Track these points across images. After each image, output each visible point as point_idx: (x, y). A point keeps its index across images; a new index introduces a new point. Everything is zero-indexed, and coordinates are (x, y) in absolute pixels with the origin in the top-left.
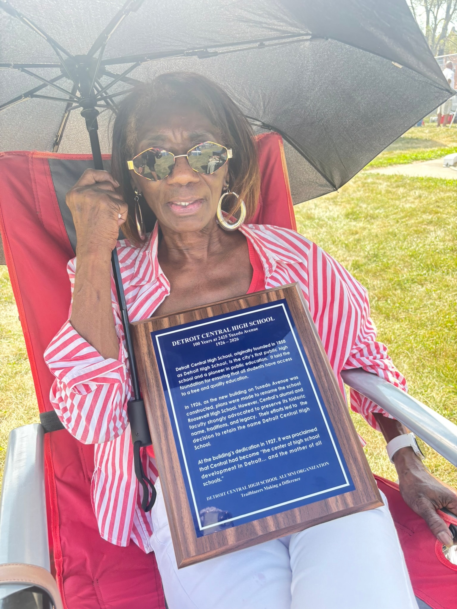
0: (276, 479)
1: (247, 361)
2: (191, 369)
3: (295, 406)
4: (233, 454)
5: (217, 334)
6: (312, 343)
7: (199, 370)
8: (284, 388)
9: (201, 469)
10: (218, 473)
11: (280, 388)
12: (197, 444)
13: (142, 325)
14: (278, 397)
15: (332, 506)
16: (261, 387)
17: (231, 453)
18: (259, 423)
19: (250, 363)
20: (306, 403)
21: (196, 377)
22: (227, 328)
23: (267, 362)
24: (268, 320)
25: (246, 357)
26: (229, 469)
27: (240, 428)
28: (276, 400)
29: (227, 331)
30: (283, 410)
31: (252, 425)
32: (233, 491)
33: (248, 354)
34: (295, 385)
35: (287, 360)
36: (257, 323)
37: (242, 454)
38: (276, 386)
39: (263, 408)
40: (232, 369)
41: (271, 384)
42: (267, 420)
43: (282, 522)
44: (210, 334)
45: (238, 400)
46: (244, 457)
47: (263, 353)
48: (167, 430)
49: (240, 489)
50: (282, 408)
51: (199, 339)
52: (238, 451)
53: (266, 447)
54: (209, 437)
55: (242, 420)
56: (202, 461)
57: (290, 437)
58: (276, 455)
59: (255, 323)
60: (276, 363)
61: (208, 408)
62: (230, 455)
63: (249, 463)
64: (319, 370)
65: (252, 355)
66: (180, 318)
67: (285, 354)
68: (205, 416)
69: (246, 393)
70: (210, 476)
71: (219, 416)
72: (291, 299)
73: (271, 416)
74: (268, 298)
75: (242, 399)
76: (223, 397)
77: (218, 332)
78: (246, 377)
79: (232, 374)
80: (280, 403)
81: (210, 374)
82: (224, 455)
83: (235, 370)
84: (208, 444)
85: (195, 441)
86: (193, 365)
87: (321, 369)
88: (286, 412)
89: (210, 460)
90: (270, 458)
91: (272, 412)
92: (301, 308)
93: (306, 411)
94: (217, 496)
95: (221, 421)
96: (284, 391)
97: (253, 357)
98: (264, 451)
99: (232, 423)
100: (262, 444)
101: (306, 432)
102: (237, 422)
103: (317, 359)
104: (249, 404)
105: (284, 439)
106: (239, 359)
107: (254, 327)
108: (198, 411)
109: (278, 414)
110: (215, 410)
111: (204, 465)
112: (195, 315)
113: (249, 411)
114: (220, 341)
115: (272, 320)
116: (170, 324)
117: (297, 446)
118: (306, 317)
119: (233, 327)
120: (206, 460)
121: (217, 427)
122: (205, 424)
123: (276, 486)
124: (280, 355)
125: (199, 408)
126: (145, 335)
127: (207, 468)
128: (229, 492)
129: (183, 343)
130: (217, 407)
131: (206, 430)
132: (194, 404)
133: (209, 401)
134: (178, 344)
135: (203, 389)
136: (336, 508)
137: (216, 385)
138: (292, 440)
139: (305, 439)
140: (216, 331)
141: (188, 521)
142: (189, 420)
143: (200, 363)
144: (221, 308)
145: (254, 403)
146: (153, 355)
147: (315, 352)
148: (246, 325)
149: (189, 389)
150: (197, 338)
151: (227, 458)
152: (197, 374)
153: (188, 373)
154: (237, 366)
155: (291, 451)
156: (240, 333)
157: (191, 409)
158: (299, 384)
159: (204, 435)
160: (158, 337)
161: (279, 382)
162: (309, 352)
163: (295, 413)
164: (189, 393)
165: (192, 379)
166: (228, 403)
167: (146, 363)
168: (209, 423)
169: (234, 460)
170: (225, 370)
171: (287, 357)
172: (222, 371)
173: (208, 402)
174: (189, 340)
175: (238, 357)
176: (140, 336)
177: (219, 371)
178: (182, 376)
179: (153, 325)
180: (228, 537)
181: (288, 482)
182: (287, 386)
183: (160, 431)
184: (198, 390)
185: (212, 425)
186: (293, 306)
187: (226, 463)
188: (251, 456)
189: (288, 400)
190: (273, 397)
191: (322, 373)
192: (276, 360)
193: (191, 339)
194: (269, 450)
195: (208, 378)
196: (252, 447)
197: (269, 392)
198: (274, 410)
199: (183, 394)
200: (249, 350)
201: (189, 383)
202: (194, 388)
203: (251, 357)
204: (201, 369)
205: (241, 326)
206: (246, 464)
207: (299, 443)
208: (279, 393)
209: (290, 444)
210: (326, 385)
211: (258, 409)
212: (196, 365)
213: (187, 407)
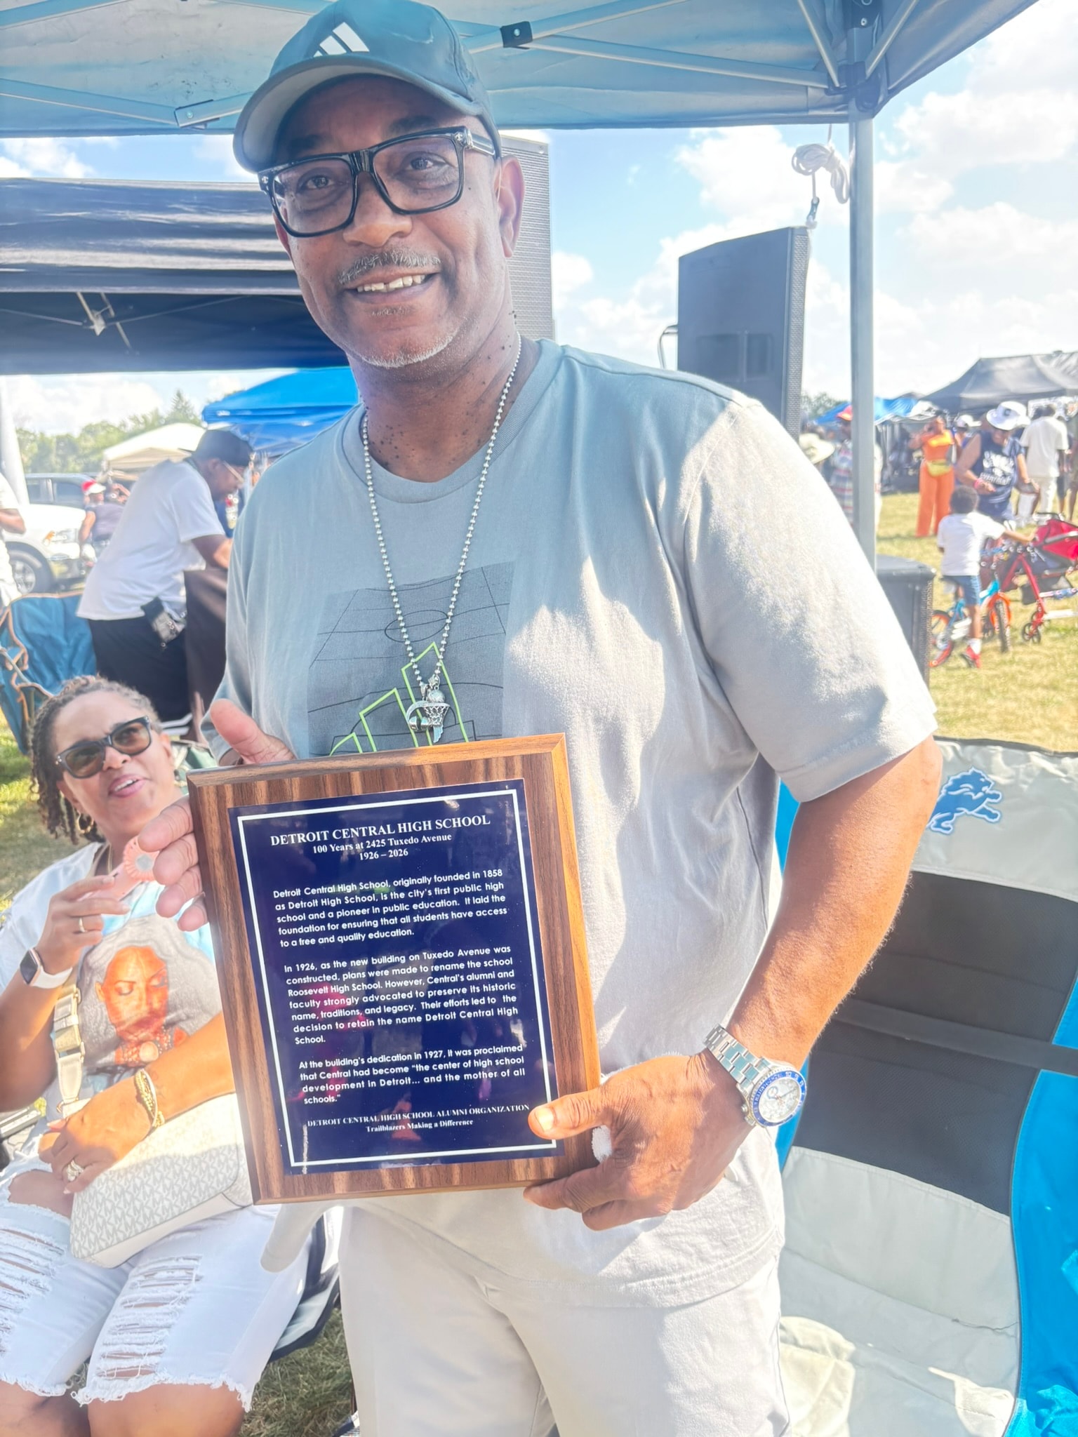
0: (430, 1114)
1: (417, 900)
2: (304, 898)
3: (493, 1000)
4: (363, 1062)
5: (364, 835)
6: (555, 885)
7: (320, 903)
8: (478, 964)
9: (303, 1077)
10: (331, 1088)
11: (470, 964)
12: (301, 1035)
13: (212, 790)
14: (462, 979)
15: (517, 1173)
16: (434, 955)
17: (360, 1061)
18: (419, 1019)
19: (423, 905)
20: (514, 999)
21: (313, 917)
22: (388, 826)
23: (456, 909)
24: (477, 821)
25: (417, 893)
26: (352, 1086)
27: (381, 1021)
28: (459, 985)
29: (386, 831)
30: (468, 1004)
31: (405, 1020)
32: (353, 1120)
33: (421, 887)
34: (502, 963)
35: (496, 912)
36: (451, 823)
37: (378, 1066)
38: (464, 960)
39: (431, 994)
40: (384, 912)
41: (456, 953)
42: (435, 1018)
43: (428, 1179)
44: (349, 833)
45: (386, 973)
46: (381, 1071)
47: (452, 891)
48: (248, 1000)
49: (366, 1119)
50: (467, 1001)
51: (326, 838)
52: (372, 1060)
53: (423, 1061)
54: (324, 1027)
55: (388, 1009)
56: (306, 1063)
57: (470, 1054)
58: (439, 1079)
59: (449, 823)
60: (474, 915)
61: (328, 978)
62: (356, 1064)
63: (389, 1083)
64: (555, 941)
65: (429, 891)
66: (291, 785)
67: (495, 898)
68: (321, 991)
69: (403, 961)
70: (317, 1089)
71: (347, 995)
72: (535, 782)
73: (443, 1010)
74: (488, 773)
75: (395, 971)
76: (358, 963)
77: (367, 831)
78: (409, 932)
79: (384, 921)
80: (464, 990)
81: (340, 914)
82: (346, 1062)
83: (389, 916)
84: (321, 1039)
85: (297, 1029)
86: (308, 891)
87: (560, 940)
88: (472, 1008)
89: (320, 1064)
90: (427, 1080)
91: (446, 1004)
92: (551, 806)
93: (510, 1014)
94: (325, 1123)
95: (349, 1004)
96: (477, 971)
97: (430, 894)
98: (419, 1068)
99: (369, 1011)
100: (418, 1056)
101: (501, 1050)
102: (378, 1010)
103: (558, 919)
104: (406, 983)
105: (458, 1053)
106: (402, 895)
107: (443, 832)
108: (307, 980)
109: (457, 1010)
110: (340, 983)
111: (309, 1071)
112: (325, 785)
113: (404, 996)
114: (368, 850)
115: (484, 823)
116: (270, 794)
117: (480, 1069)
118: (557, 826)
119: (399, 825)
120: (313, 1064)
121: (339, 1013)
122: (318, 1004)
123: (430, 1126)
124: (486, 900)
125: (311, 973)
126: (217, 811)
127: (314, 1077)
128: (347, 1121)
129: (293, 842)
130: (344, 979)
131: (318, 1014)
132: (303, 966)
133: (332, 965)
134: (283, 843)
135: (322, 941)
136: (523, 1174)
137: (348, 938)
138: (472, 1058)
139: (497, 1061)
140: (363, 829)
141: (274, 1150)
142: (290, 992)
143: (323, 890)
144: (383, 779)
145: (417, 982)
146: (230, 857)
147: (557, 904)
148: (427, 825)
149: (296, 937)
150: (322, 836)
151: (351, 1067)
152: (313, 910)
153: (297, 906)
154: (396, 908)
155: (467, 1076)
156: (412, 841)
157: (296, 974)
158: (510, 962)
159: (315, 1022)
160: (243, 822)
161: (471, 952)
162: (544, 901)
163: (489, 1013)
164: (294, 943)
165: (302, 917)
166: (367, 975)
167: (217, 871)
168: (326, 1004)
169: (362, 1073)
170: (371, 911)
171: (499, 905)
172: (364, 911)
173: (329, 967)
174: (305, 838)
175: (400, 889)
176: (207, 812)
177: (358, 912)
178: (284, 908)
179: (234, 793)
180: (336, 1183)
181: (450, 1123)
182: (485, 962)
183: (235, 1001)
184: (313, 941)
185: (332, 1009)
186: (536, 800)
187: (348, 1074)
188: (393, 1071)
189: (481, 988)
190: (455, 979)
191: (560, 950)
192: (474, 908)
193: (311, 837)
194: (427, 1068)
195: (334, 921)
196: (398, 1058)
197: (449, 967)
198: (451, 1003)
199: (284, 944)
200: (424, 880)
201: (297, 924)
202: (305, 936)
203: (426, 894)
204: (324, 902)
205: (417, 826)
206: (382, 1083)
207: (485, 1066)
208: (467, 971)
209: (467, 1065)
210: (562, 972)
211: (422, 994)
212: (313, 891)
213: (288, 969)
